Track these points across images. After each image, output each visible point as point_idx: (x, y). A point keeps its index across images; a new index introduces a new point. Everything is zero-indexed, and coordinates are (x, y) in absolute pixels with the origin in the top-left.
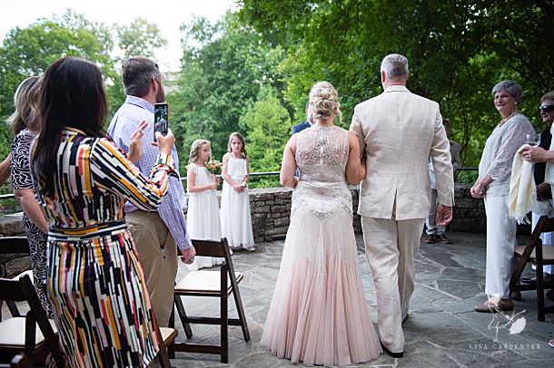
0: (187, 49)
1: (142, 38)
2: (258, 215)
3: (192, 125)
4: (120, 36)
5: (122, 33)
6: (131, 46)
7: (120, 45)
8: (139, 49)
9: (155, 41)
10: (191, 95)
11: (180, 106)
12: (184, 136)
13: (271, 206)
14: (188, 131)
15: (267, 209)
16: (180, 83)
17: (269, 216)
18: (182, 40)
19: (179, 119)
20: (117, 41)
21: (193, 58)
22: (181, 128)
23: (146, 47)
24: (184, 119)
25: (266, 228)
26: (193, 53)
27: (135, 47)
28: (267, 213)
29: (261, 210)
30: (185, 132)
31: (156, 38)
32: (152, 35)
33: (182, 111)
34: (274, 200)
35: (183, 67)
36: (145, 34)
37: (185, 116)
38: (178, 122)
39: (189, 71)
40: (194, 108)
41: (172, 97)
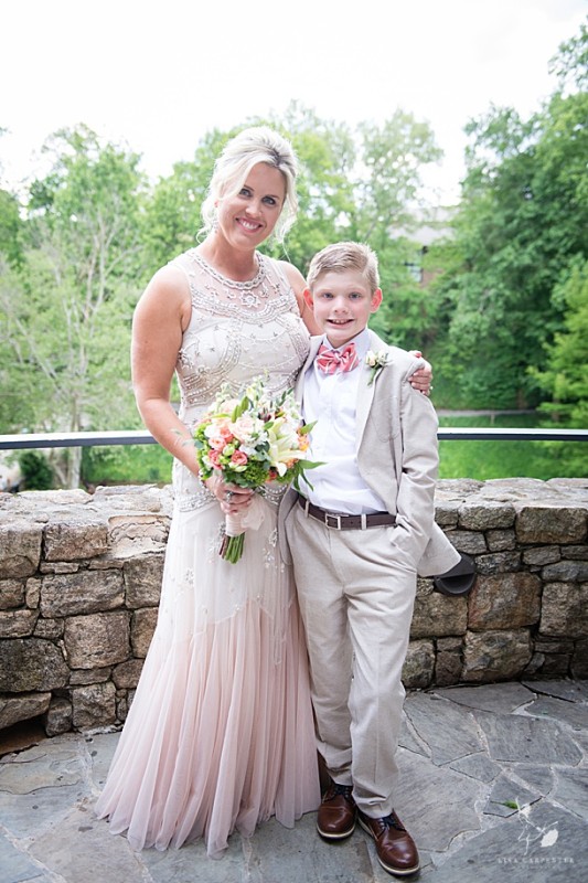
0: (475, 165)
1: (401, 146)
3: (468, 296)
4: (366, 143)
5: (370, 139)
6: (382, 160)
7: (365, 159)
8: (395, 165)
9: (422, 151)
10: (473, 245)
11: (451, 265)
12: (452, 314)
14: (460, 306)
16: (455, 225)
18: (468, 150)
19: (446, 285)
20: (361, 151)
21: (484, 180)
22: (448, 300)
23: (406, 164)
24: (455, 286)
26: (485, 171)
27: (388, 162)
30: (454, 308)
31: (425, 145)
32: (418, 141)
33: (454, 273)
35: (464, 196)
36: (407, 141)
37: (458, 279)
38: (446, 291)
39: (473, 203)
40: (475, 268)
41: (439, 247)
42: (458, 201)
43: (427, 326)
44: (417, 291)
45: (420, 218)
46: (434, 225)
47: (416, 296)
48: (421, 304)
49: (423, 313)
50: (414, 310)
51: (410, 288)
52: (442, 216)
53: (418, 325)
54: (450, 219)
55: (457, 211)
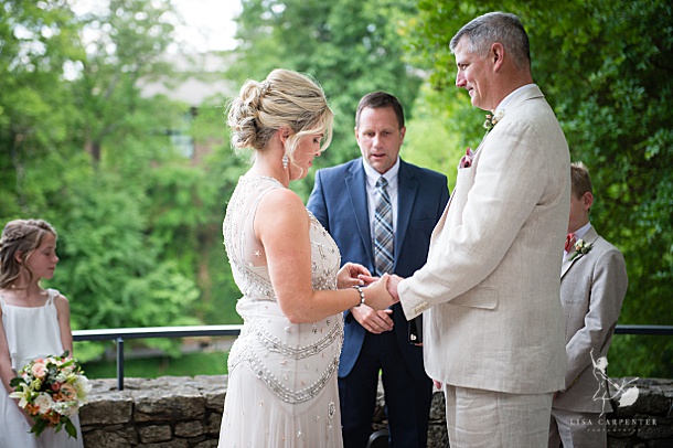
21: (265, 16)
26: (265, 4)
35: (241, 38)
38: (225, 168)
41: (213, 108)
42: (234, 44)
43: (204, 219)
44: (185, 169)
45: (182, 66)
46: (202, 76)
47: (184, 177)
48: (193, 189)
49: (195, 201)
50: (183, 197)
51: (175, 167)
52: (213, 65)
53: (190, 219)
54: (225, 69)
55: (234, 57)
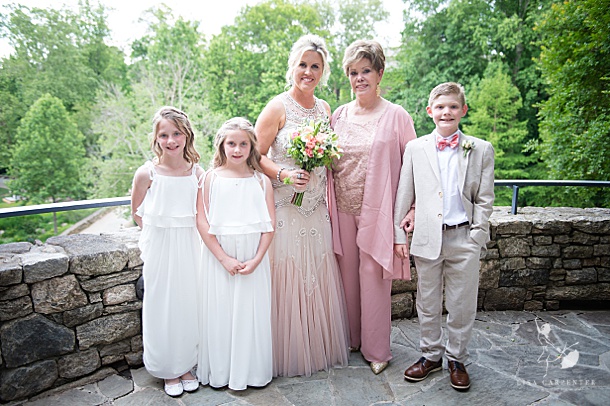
0: (409, 22)
1: (363, 11)
2: (536, 261)
3: (408, 103)
4: (341, 10)
5: (344, 7)
6: (352, 20)
7: (341, 20)
8: (360, 23)
9: (376, 13)
10: (410, 71)
11: (397, 84)
13: (562, 246)
15: (555, 252)
16: (398, 59)
17: (557, 263)
18: (405, 12)
19: (394, 97)
20: (338, 15)
23: (366, 21)
24: (400, 97)
25: (549, 284)
27: (355, 21)
28: (555, 258)
29: (543, 251)
31: (378, 10)
32: (373, 8)
33: (399, 89)
34: (571, 236)
35: (404, 41)
36: (367, 7)
37: (401, 94)
39: (409, 45)
40: (412, 85)
42: (400, 44)
54: (395, 56)
55: (399, 50)
